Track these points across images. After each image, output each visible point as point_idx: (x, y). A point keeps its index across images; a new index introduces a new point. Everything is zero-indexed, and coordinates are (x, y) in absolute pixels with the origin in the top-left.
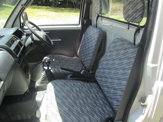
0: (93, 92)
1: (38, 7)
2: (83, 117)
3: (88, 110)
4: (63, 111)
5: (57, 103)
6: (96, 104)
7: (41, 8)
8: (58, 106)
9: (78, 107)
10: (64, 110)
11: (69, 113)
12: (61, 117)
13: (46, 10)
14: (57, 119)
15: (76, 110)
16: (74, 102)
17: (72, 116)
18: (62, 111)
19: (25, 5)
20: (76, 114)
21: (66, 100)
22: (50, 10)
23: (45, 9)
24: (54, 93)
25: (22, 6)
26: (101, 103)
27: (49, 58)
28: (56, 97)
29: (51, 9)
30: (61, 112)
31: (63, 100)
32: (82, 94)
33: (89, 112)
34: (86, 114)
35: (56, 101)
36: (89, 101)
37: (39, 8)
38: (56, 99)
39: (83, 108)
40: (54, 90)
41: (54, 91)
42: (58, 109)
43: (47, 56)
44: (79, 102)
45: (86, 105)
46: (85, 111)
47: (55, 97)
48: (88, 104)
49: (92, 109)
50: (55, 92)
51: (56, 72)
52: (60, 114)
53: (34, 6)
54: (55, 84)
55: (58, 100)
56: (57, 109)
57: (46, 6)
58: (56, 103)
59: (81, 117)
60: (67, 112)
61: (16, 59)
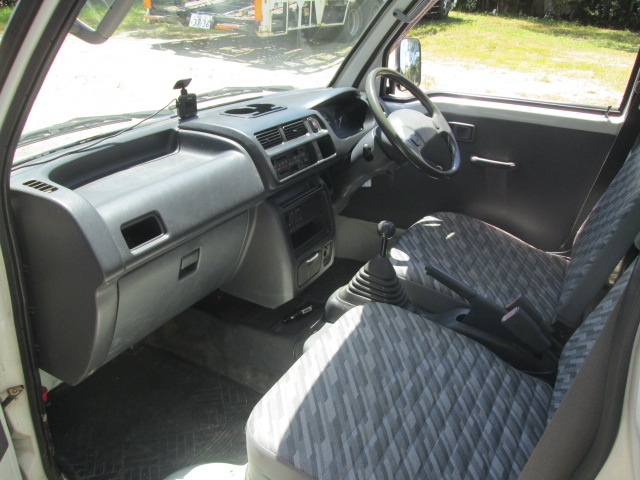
0: (498, 415)
1: (582, 29)
2: (360, 472)
3: (405, 462)
4: (314, 411)
5: (321, 378)
6: (465, 463)
7: (591, 35)
8: (313, 388)
9: (380, 430)
10: (318, 412)
11: (325, 429)
12: (291, 426)
13: (609, 45)
14: (271, 425)
15: (359, 436)
16: (377, 405)
17: (326, 445)
18: (308, 411)
19: (406, 12)
20: (346, 446)
21: (357, 387)
22: (627, 45)
23: (606, 41)
24: (341, 342)
25: (395, 14)
26: (491, 471)
27: (437, 222)
28: (334, 359)
29: (632, 42)
30: (302, 413)
31: (346, 377)
32: (443, 396)
33: (400, 471)
34: (384, 469)
35: (322, 369)
36: (441, 435)
37: (579, 35)
38: (329, 365)
39: (393, 445)
40: (352, 335)
41: (347, 336)
42: (307, 398)
43: (436, 216)
44: (399, 417)
45: (417, 441)
46: (392, 459)
47: (330, 358)
48: (426, 441)
49: (426, 467)
50: (345, 343)
51: (419, 278)
52: (297, 416)
53: (563, 27)
54: (373, 316)
55: (332, 369)
56: (301, 398)
57: (615, 29)
58: (316, 375)
59: (355, 470)
60: (324, 423)
61: (272, 188)
